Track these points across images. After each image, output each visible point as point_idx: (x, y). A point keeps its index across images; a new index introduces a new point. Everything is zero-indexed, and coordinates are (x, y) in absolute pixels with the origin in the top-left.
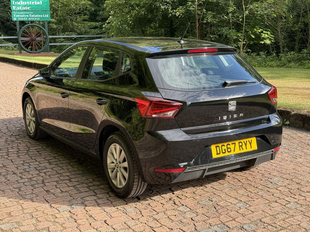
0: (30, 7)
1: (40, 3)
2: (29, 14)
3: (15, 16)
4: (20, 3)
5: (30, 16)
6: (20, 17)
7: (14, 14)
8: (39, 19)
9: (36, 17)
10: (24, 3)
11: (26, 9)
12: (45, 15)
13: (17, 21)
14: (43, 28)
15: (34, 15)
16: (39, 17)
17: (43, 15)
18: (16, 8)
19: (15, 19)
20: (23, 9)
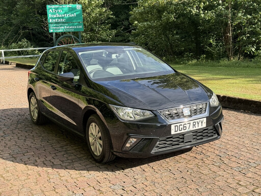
0: (65, 20)
1: (74, 15)
2: (64, 26)
3: (52, 28)
4: (56, 16)
5: (65, 28)
6: (56, 29)
7: (51, 26)
8: (73, 30)
9: (71, 29)
10: (60, 16)
11: (62, 21)
12: (79, 26)
13: (53, 32)
14: (77, 38)
15: (69, 27)
16: (73, 28)
17: (77, 26)
18: (52, 20)
19: (51, 31)
20: (58, 21)
